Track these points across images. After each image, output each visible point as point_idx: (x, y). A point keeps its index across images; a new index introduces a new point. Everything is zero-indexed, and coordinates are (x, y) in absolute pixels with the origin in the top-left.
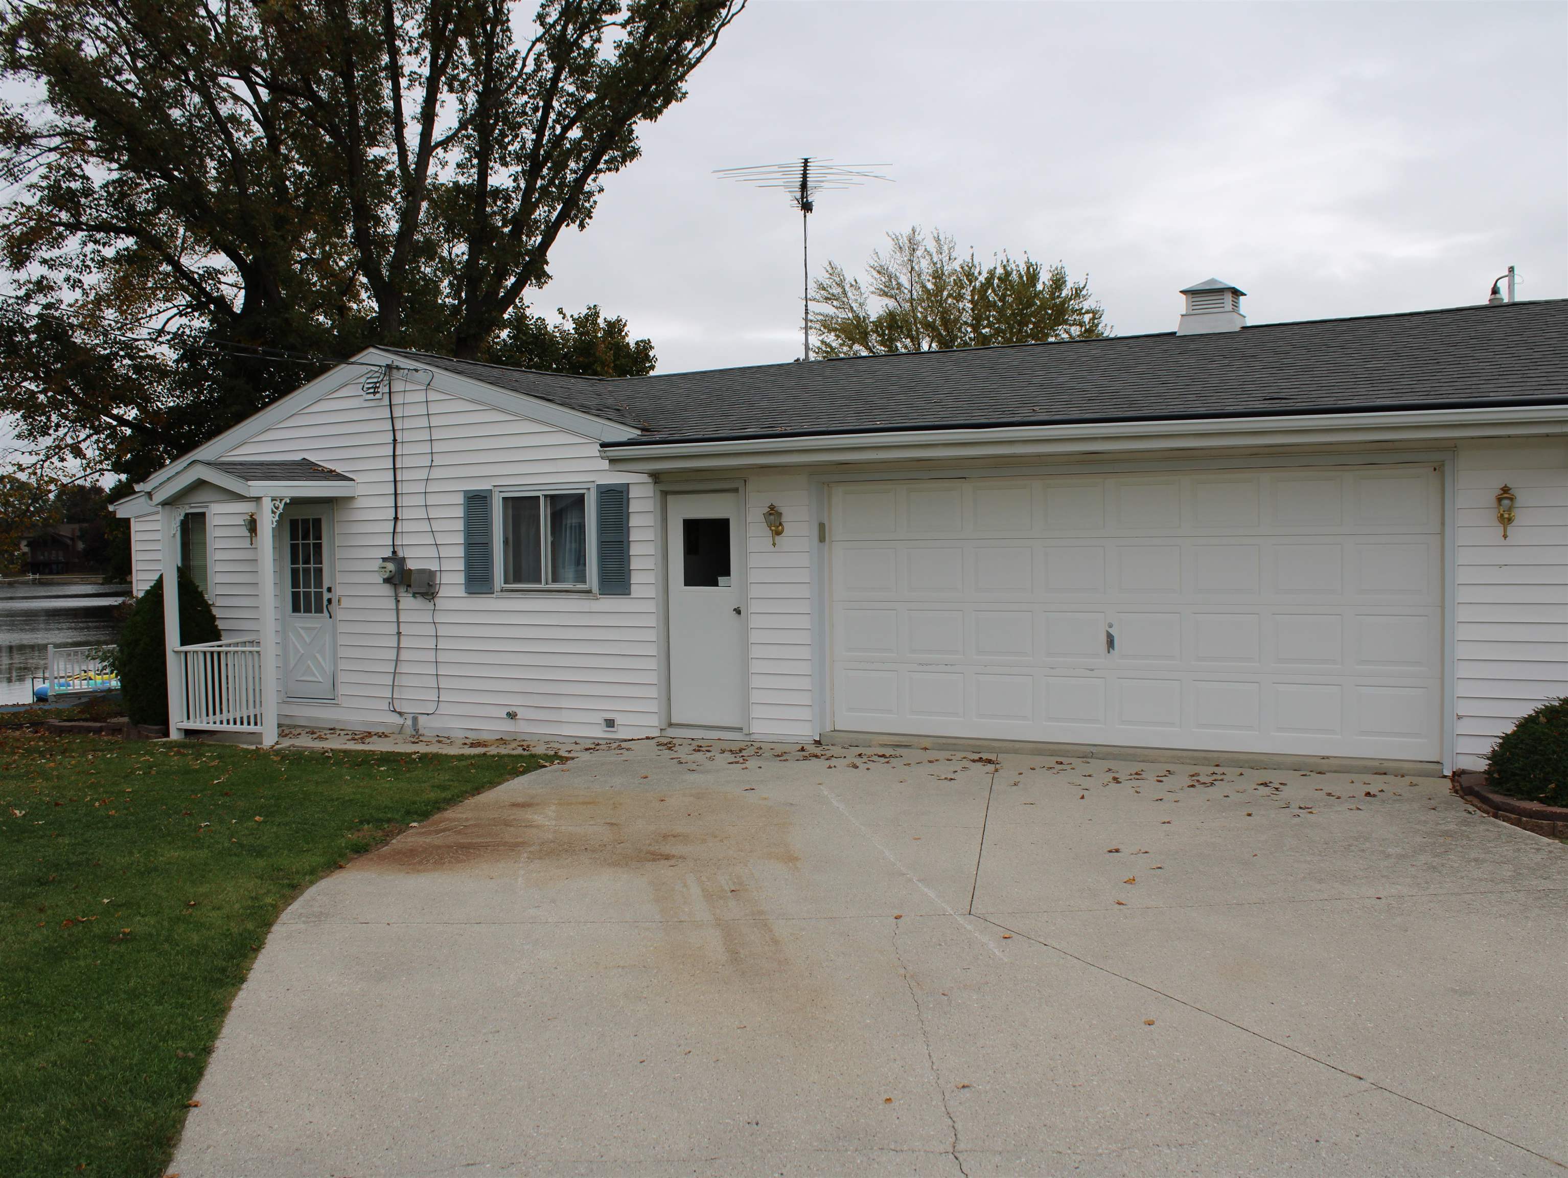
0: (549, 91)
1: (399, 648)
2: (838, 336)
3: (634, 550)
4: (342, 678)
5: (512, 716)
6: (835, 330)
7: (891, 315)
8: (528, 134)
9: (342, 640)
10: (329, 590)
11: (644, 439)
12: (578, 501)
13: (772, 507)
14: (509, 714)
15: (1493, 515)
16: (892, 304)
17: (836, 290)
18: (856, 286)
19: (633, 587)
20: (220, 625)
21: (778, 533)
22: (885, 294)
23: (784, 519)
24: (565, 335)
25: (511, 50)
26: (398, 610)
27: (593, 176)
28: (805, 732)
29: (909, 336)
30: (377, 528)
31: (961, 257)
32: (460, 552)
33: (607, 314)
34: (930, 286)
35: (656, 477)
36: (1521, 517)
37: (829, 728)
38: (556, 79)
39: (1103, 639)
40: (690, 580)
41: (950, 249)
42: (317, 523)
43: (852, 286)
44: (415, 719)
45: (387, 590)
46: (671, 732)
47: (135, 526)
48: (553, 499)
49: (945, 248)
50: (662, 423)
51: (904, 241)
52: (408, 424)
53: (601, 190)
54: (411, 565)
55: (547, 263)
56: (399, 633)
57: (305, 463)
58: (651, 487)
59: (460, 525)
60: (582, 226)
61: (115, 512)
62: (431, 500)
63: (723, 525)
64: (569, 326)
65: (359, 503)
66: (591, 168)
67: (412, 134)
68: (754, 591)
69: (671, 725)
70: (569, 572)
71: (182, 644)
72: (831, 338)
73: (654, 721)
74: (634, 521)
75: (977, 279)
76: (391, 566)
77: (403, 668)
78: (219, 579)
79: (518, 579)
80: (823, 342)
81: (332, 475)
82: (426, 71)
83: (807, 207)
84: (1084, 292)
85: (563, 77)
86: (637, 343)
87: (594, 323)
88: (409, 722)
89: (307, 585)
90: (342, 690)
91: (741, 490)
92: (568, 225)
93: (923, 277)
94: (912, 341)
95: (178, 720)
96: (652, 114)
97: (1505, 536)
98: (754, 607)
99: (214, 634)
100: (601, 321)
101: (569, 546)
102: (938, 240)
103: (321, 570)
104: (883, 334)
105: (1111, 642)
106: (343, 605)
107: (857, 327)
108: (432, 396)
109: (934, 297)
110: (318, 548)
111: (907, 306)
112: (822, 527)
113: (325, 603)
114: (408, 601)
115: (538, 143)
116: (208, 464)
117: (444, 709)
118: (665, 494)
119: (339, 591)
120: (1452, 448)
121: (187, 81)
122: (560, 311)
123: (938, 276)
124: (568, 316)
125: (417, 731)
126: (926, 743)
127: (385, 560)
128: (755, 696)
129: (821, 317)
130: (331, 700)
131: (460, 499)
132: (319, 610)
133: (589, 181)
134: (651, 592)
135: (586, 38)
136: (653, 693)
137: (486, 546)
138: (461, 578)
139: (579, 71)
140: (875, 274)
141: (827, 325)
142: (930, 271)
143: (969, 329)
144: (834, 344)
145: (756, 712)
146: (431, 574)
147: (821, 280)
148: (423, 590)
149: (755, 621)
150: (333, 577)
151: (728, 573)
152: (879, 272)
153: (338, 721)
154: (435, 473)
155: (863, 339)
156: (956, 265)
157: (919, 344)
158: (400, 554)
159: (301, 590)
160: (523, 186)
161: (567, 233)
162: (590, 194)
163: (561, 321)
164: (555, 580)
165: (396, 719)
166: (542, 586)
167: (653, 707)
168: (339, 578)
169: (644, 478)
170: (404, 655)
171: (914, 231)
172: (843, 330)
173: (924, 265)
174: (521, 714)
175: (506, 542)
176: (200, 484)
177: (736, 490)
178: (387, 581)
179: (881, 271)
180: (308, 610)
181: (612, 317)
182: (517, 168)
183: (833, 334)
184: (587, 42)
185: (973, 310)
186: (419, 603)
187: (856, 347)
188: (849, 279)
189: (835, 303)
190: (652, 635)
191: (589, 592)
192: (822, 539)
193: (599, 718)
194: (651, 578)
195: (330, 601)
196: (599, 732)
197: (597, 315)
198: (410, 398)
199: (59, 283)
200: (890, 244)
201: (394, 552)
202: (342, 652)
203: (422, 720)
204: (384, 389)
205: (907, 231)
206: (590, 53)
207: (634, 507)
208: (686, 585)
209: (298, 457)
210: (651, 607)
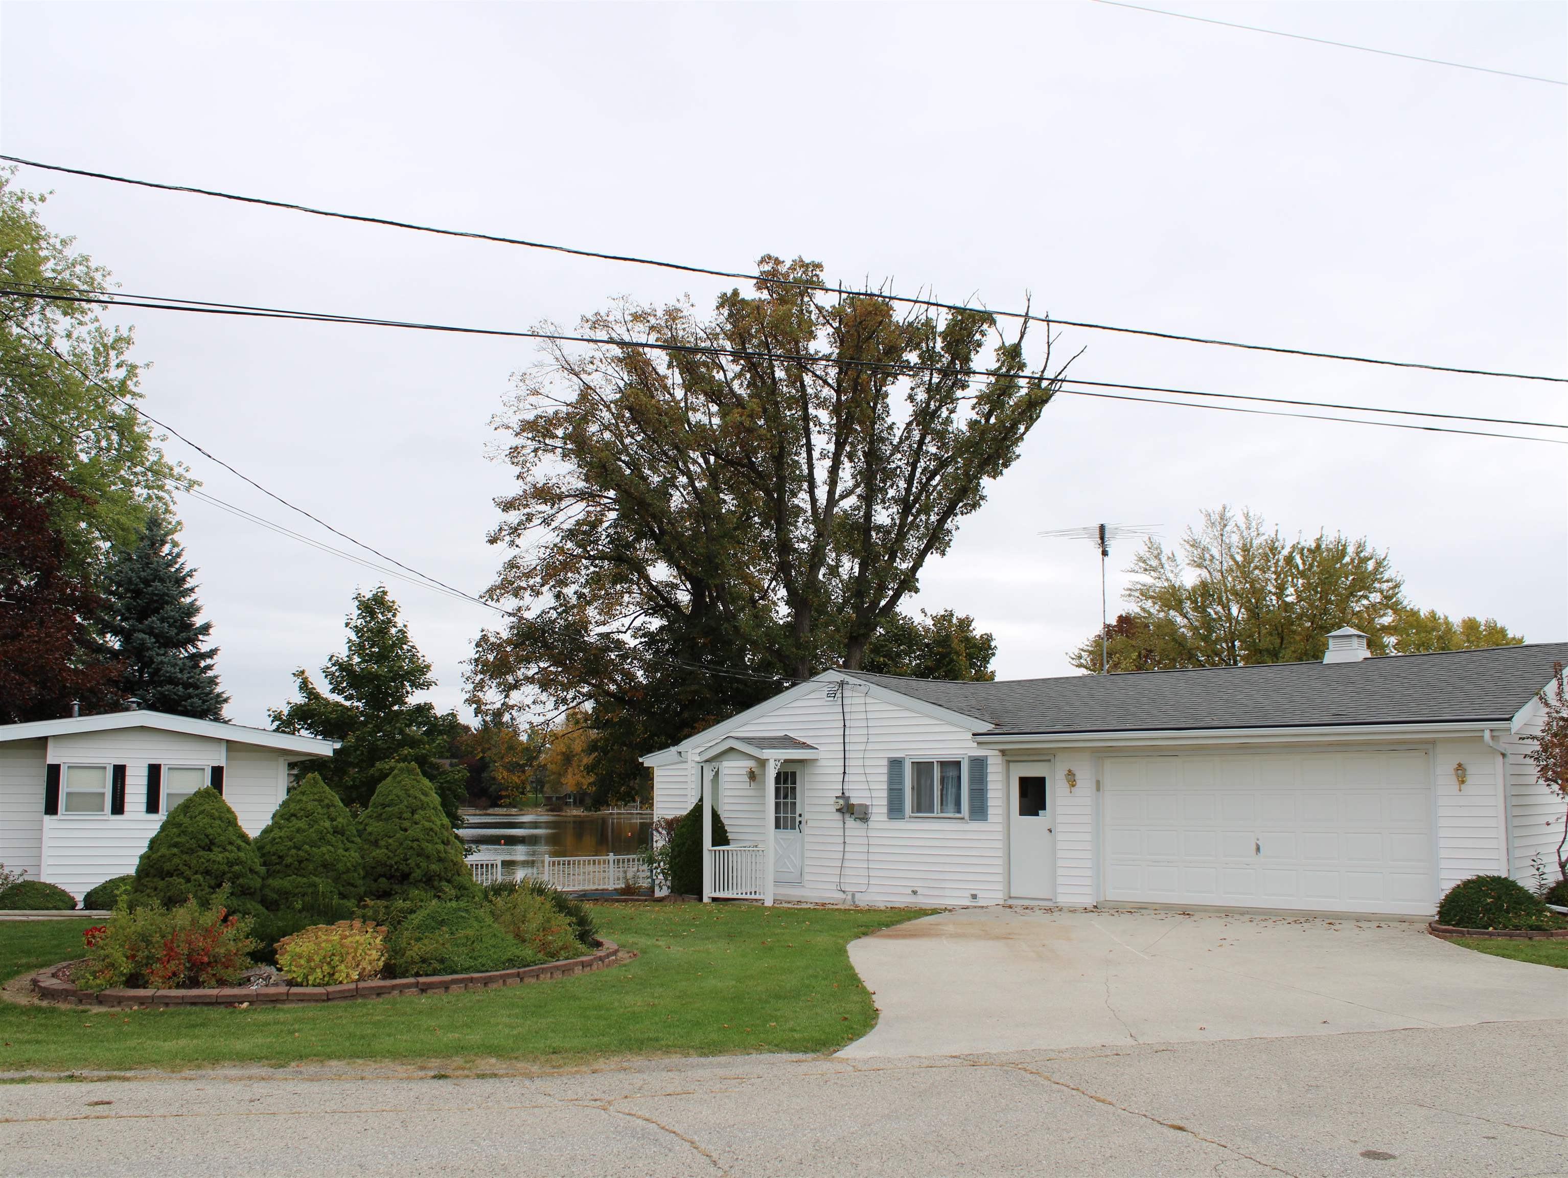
0: (918, 453)
1: (844, 851)
2: (1155, 603)
3: (990, 794)
4: (807, 870)
5: (915, 892)
6: (1152, 597)
7: (1204, 584)
8: (902, 484)
9: (807, 846)
10: (800, 815)
11: (997, 731)
12: (958, 764)
13: (1070, 771)
14: (913, 891)
15: (1454, 778)
16: (1204, 573)
17: (1154, 563)
18: (1172, 558)
19: (989, 816)
20: (730, 836)
21: (1073, 786)
22: (1200, 566)
23: (1076, 778)
24: (927, 630)
25: (889, 421)
26: (844, 828)
27: (950, 519)
28: (1089, 901)
29: (1220, 602)
30: (833, 778)
31: (1268, 532)
32: (885, 794)
33: (960, 614)
34: (1239, 558)
35: (1003, 752)
36: (1469, 779)
37: (1102, 899)
38: (921, 443)
39: (1254, 847)
40: (1022, 813)
41: (1258, 524)
42: (794, 774)
43: (1169, 558)
44: (853, 895)
45: (838, 816)
46: (1010, 902)
47: (657, 773)
48: (943, 764)
49: (1254, 524)
50: (1007, 720)
51: (1215, 517)
52: (854, 716)
53: (957, 528)
54: (853, 801)
55: (917, 580)
56: (845, 842)
57: (786, 738)
58: (1000, 758)
59: (885, 778)
60: (943, 553)
61: (642, 763)
62: (867, 763)
63: (1042, 780)
64: (929, 622)
65: (820, 763)
66: (949, 512)
67: (822, 494)
68: (1060, 819)
69: (1010, 898)
70: (951, 806)
71: (713, 846)
72: (1148, 604)
73: (1000, 895)
74: (990, 778)
75: (1279, 553)
76: (841, 802)
77: (846, 864)
78: (726, 807)
79: (919, 810)
80: (1143, 609)
81: (804, 746)
82: (832, 447)
83: (1105, 553)
84: (1385, 563)
85: (926, 441)
86: (981, 636)
87: (950, 621)
88: (850, 897)
89: (786, 812)
90: (806, 877)
91: (1052, 760)
92: (932, 553)
93: (1233, 550)
94: (1223, 608)
95: (708, 892)
96: (995, 474)
97: (1460, 790)
98: (1060, 828)
99: (726, 842)
100: (955, 621)
101: (951, 791)
102: (1247, 516)
103: (795, 803)
104: (1196, 602)
105: (1258, 849)
106: (809, 824)
107: (1173, 595)
108: (869, 700)
109: (1243, 569)
110: (794, 789)
111: (1218, 576)
112: (1098, 782)
113: (797, 823)
114: (851, 823)
115: (908, 490)
116: (737, 738)
117: (872, 889)
118: (1008, 762)
119: (806, 816)
120: (1433, 742)
121: (678, 468)
122: (923, 611)
123: (1246, 549)
124: (929, 614)
125: (854, 902)
126: (1157, 907)
127: (837, 797)
128: (1060, 880)
129: (1139, 586)
130: (799, 883)
131: (885, 762)
132: (793, 828)
133: (949, 521)
134: (1000, 819)
135: (944, 409)
136: (1000, 878)
137: (901, 791)
138: (885, 810)
139: (941, 436)
140: (1188, 547)
141: (1145, 593)
142: (1241, 545)
143: (1274, 598)
144: (1152, 610)
145: (1060, 890)
146: (866, 806)
147: (1142, 553)
148: (861, 816)
149: (1059, 837)
150: (803, 808)
151: (1044, 808)
152: (1192, 546)
153: (803, 897)
154: (870, 747)
155: (1178, 606)
156: (1261, 540)
157: (1229, 610)
158: (847, 794)
159: (782, 815)
160: (898, 522)
161: (932, 559)
162: (949, 532)
163: (923, 618)
164: (942, 812)
165: (842, 896)
166: (934, 815)
167: (1000, 887)
168: (807, 808)
169: (997, 753)
170: (847, 856)
171: (1224, 508)
172: (1161, 599)
173: (1235, 539)
174: (920, 891)
175: (913, 788)
176: (732, 749)
177: (1049, 761)
178: (838, 810)
179: (1194, 544)
180: (785, 828)
181: (962, 615)
182: (894, 509)
183: (1150, 601)
184: (944, 413)
185: (1276, 580)
186: (859, 824)
187: (1172, 613)
188: (1166, 552)
189: (1152, 573)
190: (1000, 845)
191: (963, 819)
192: (1098, 789)
193: (967, 894)
194: (1000, 811)
195: (800, 822)
196: (967, 902)
197: (952, 615)
198: (855, 701)
199: (570, 596)
200: (1203, 520)
201: (843, 793)
202: (807, 854)
203: (858, 896)
204: (839, 695)
205: (1219, 509)
206: (948, 421)
207: (990, 769)
208: (1020, 815)
209: (782, 734)
210: (999, 828)
